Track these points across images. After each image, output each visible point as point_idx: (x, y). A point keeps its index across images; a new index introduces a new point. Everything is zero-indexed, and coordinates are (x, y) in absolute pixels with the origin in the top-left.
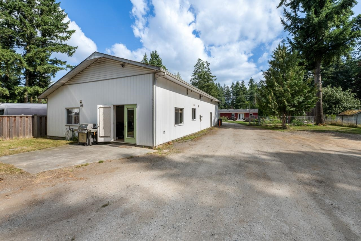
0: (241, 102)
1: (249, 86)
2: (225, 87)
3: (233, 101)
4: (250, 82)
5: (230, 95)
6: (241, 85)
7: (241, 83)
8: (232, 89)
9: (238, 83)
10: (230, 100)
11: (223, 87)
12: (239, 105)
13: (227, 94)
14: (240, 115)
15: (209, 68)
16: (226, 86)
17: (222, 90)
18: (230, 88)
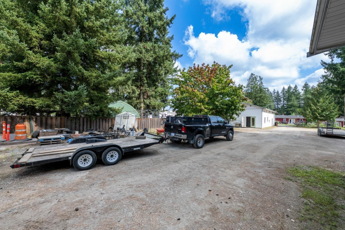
0: (293, 107)
1: (303, 91)
2: (275, 93)
3: (283, 106)
4: (304, 87)
5: (280, 100)
6: (294, 90)
7: (294, 88)
8: (282, 94)
9: (290, 88)
10: (280, 105)
11: (272, 92)
12: (291, 110)
13: (276, 99)
14: (291, 120)
15: (262, 82)
16: (276, 91)
17: (271, 96)
18: (280, 93)
